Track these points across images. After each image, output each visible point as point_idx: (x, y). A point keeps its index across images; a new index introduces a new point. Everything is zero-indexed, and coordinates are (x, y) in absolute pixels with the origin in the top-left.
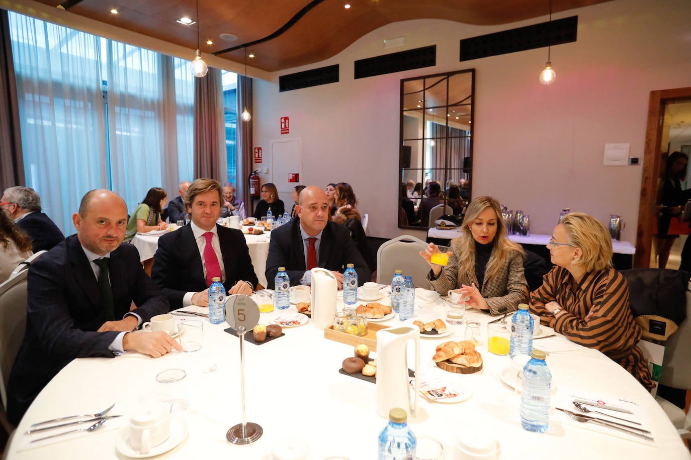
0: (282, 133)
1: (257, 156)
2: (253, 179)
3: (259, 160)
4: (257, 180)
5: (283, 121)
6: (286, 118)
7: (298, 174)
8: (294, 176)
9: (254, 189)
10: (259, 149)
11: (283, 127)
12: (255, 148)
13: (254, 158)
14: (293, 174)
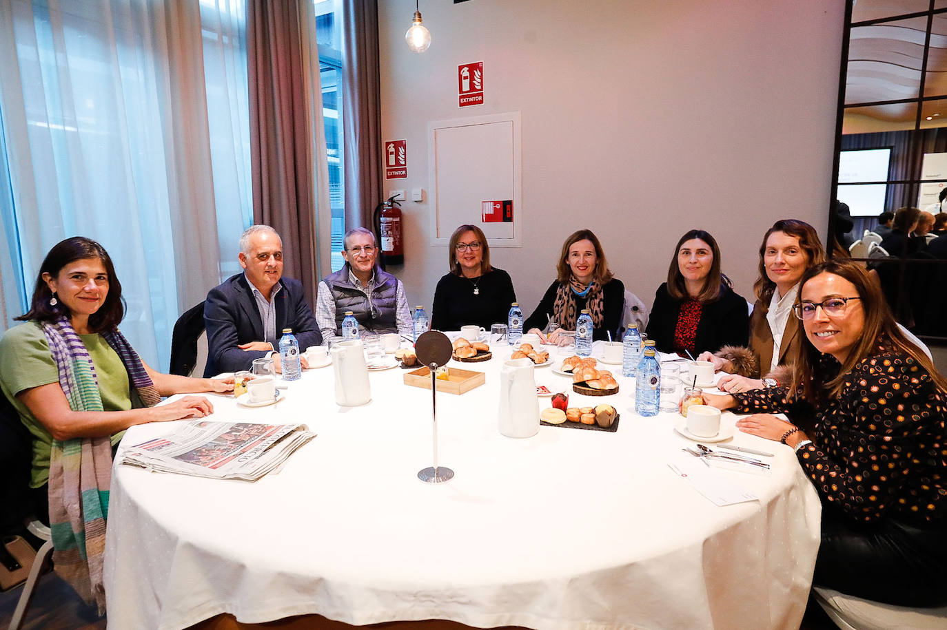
0: (461, 105)
1: (392, 161)
2: (387, 215)
3: (399, 171)
4: (398, 220)
5: (466, 73)
6: (473, 68)
7: (510, 203)
8: (498, 206)
9: (391, 239)
10: (399, 144)
11: (466, 87)
12: (388, 144)
13: (385, 168)
14: (495, 203)
